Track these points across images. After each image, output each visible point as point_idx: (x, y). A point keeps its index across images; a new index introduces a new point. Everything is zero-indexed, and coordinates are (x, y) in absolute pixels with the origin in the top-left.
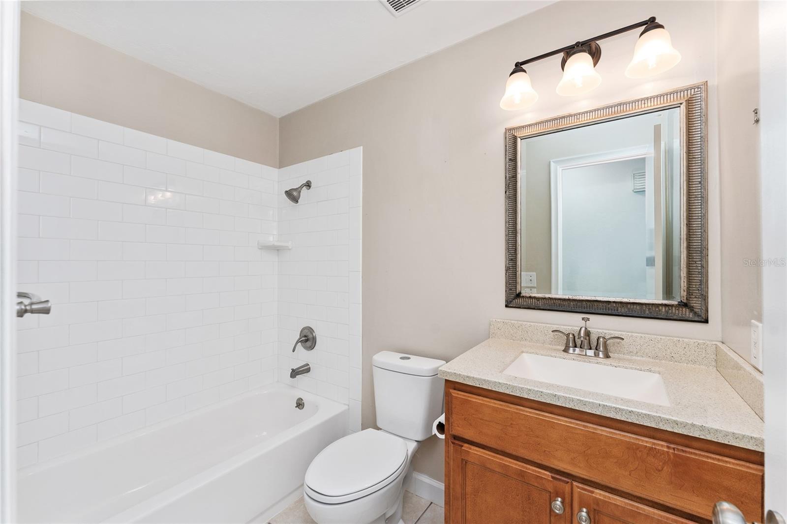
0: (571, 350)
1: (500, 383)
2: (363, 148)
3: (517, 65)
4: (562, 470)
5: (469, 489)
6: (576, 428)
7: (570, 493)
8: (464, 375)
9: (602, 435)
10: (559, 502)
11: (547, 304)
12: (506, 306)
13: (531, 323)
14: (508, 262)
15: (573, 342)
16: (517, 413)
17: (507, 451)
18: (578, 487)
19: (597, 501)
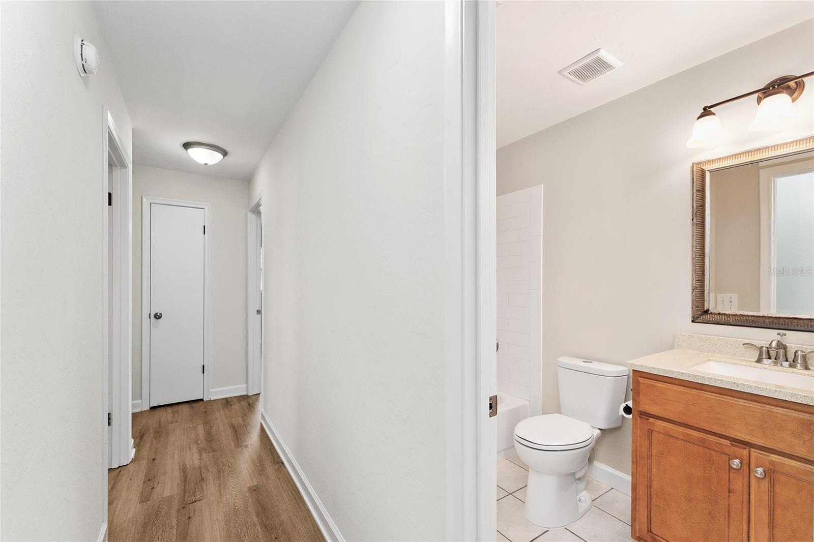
0: (765, 361)
1: (683, 373)
2: (544, 186)
3: (705, 109)
4: (741, 439)
5: (654, 452)
6: (753, 407)
7: (748, 456)
8: (650, 367)
9: (777, 413)
10: (737, 461)
11: (738, 320)
12: (693, 321)
13: (720, 337)
14: (694, 282)
15: (767, 354)
16: (699, 395)
17: (690, 424)
18: (755, 452)
19: (773, 463)
